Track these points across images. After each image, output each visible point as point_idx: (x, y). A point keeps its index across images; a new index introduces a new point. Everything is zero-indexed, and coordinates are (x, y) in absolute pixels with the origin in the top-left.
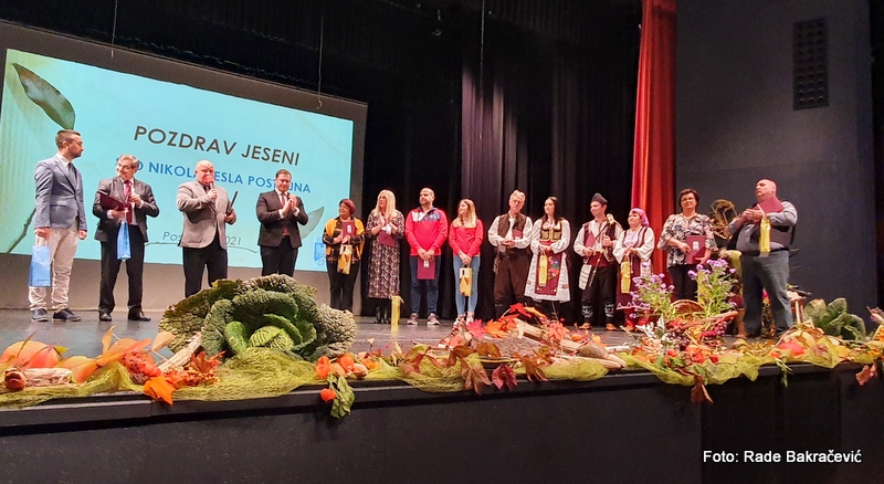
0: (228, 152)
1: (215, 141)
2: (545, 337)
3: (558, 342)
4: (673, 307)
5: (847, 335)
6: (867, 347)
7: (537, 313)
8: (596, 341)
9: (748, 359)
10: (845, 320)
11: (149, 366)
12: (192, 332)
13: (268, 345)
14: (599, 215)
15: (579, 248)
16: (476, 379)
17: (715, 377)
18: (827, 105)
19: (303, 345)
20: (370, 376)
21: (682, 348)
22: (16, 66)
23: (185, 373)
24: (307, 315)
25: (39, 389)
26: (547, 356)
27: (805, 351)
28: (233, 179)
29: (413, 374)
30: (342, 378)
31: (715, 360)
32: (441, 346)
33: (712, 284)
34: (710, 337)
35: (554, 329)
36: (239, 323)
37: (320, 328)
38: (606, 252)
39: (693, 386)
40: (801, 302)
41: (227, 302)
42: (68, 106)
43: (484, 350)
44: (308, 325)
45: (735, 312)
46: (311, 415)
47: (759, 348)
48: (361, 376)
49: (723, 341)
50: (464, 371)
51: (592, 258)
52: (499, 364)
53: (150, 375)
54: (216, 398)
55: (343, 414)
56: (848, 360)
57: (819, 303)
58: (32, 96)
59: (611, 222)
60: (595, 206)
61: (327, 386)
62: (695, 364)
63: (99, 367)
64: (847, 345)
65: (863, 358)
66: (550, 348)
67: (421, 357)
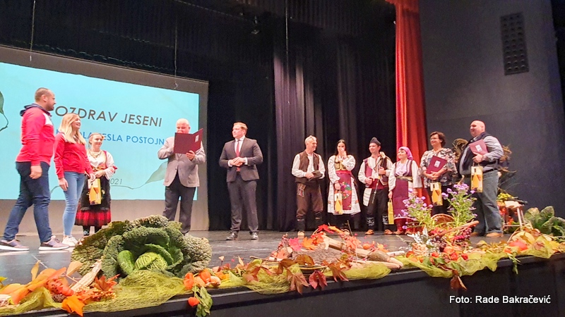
2: (344, 247)
3: (353, 250)
4: (433, 220)
7: (337, 230)
8: (380, 248)
9: (489, 255)
10: (553, 222)
11: (65, 289)
12: (94, 259)
16: (298, 283)
17: (466, 270)
18: (528, 71)
19: (174, 265)
20: (223, 285)
21: (442, 250)
23: (91, 292)
24: (176, 243)
26: (347, 261)
27: (529, 247)
29: (254, 282)
30: (203, 288)
31: (465, 258)
32: (271, 258)
33: (459, 202)
34: (460, 240)
35: (350, 241)
36: (127, 251)
37: (185, 252)
39: (452, 278)
40: (520, 208)
41: (119, 237)
43: (302, 261)
44: (177, 250)
47: (496, 247)
48: (216, 285)
49: (469, 243)
50: (289, 278)
52: (314, 270)
53: (66, 295)
54: (114, 309)
55: (204, 315)
56: (559, 251)
57: (534, 211)
61: (193, 295)
62: (452, 262)
63: (30, 292)
64: (557, 240)
66: (348, 256)
67: (258, 269)
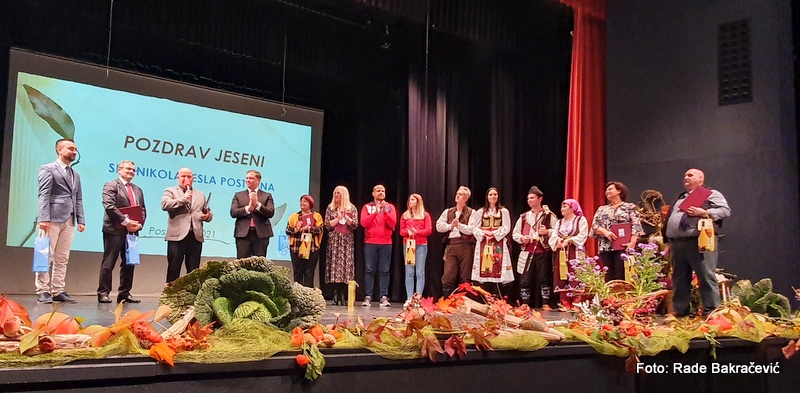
0: (203, 157)
1: (192, 147)
2: (490, 312)
3: (501, 317)
4: (607, 287)
5: (772, 313)
6: (792, 324)
7: (483, 291)
8: (536, 317)
9: (679, 333)
10: (770, 299)
11: (153, 334)
12: (186, 306)
13: (250, 317)
14: (536, 206)
15: (517, 236)
16: (431, 348)
17: (648, 349)
18: (751, 100)
19: (280, 317)
20: (338, 345)
21: (616, 323)
22: (25, 86)
23: (183, 340)
24: (283, 292)
25: (65, 352)
26: (493, 329)
27: (733, 326)
28: (208, 180)
29: (376, 343)
30: (314, 346)
31: (647, 334)
32: (397, 320)
33: (644, 266)
34: (641, 314)
35: (499, 306)
36: (225, 298)
37: (294, 303)
38: (542, 240)
39: (627, 358)
40: (727, 284)
41: (215, 281)
42: (69, 120)
43: (437, 323)
44: (284, 300)
45: (666, 291)
46: (288, 377)
47: (689, 324)
48: (330, 344)
49: (654, 318)
50: (420, 341)
51: (529, 246)
52: (451, 335)
53: (154, 342)
54: (210, 361)
55: (315, 377)
56: (774, 335)
57: (745, 284)
58: (39, 111)
59: (547, 213)
60: (532, 198)
61: (302, 353)
62: (629, 337)
63: (113, 334)
64: (773, 322)
65: (788, 333)
66: (495, 323)
67: (382, 328)
